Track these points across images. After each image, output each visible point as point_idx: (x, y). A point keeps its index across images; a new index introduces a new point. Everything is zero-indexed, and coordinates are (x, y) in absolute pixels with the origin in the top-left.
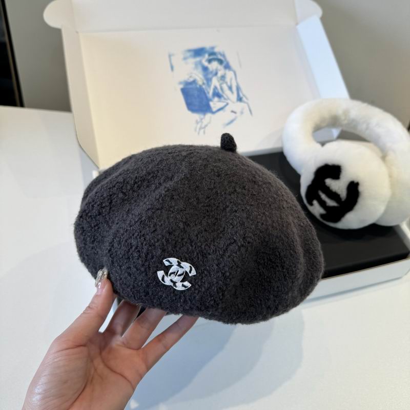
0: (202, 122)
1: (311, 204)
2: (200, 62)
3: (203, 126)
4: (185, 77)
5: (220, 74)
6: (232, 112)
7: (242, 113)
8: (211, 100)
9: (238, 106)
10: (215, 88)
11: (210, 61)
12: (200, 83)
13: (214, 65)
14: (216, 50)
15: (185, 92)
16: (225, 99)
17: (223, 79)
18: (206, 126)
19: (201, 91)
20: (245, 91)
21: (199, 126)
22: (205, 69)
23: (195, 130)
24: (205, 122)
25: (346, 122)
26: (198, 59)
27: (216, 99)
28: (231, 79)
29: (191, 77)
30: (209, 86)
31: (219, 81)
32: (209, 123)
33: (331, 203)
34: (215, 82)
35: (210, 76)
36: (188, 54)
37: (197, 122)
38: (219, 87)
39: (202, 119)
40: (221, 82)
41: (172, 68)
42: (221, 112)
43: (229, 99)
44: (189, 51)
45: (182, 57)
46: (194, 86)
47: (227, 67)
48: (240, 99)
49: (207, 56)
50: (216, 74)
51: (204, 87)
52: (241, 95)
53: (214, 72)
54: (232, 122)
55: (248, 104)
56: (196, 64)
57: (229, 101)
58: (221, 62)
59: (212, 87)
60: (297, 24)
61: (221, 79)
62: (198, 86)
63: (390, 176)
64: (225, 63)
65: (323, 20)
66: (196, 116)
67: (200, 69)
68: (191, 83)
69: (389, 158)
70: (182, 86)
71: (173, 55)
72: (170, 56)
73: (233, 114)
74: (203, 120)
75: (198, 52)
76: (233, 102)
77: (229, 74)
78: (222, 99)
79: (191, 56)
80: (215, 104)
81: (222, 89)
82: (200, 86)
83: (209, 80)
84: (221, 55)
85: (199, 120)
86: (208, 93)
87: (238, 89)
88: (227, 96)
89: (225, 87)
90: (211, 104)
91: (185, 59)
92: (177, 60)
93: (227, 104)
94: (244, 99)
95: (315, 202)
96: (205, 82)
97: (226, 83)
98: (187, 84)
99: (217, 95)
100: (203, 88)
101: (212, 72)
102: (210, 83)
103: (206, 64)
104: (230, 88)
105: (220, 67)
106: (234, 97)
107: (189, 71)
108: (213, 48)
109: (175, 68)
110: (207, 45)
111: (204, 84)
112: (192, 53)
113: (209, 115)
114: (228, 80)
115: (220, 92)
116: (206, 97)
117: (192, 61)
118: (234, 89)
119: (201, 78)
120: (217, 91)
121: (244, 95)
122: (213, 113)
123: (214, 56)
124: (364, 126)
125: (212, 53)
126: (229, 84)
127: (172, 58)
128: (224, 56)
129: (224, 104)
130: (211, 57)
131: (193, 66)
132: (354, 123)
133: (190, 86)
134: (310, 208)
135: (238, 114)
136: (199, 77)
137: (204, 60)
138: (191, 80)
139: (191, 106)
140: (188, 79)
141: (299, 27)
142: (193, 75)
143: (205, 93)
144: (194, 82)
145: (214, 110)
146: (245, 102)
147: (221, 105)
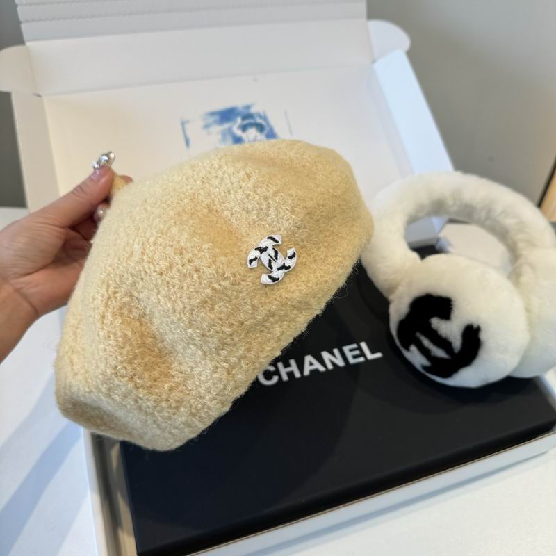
1: (408, 349)
2: (230, 130)
11: (244, 128)
13: (252, 133)
14: (253, 110)
22: (237, 140)
25: (455, 209)
26: (226, 126)
33: (439, 353)
36: (211, 119)
41: (187, 142)
44: (213, 114)
45: (201, 123)
47: (271, 135)
49: (239, 120)
56: (224, 134)
58: (260, 128)
60: (374, 61)
63: (528, 310)
64: (267, 129)
65: (412, 55)
67: (230, 140)
69: (524, 279)
71: (188, 122)
72: (183, 124)
75: (226, 115)
79: (215, 122)
84: (261, 117)
91: (207, 126)
92: (194, 130)
95: (413, 348)
103: (239, 133)
105: (260, 137)
107: (213, 144)
108: (248, 107)
109: (192, 142)
110: (239, 103)
112: (216, 118)
117: (217, 129)
123: (251, 120)
124: (483, 215)
125: (250, 116)
127: (187, 126)
128: (265, 118)
130: (246, 122)
131: (220, 137)
134: (407, 354)
137: (235, 127)
141: (376, 65)
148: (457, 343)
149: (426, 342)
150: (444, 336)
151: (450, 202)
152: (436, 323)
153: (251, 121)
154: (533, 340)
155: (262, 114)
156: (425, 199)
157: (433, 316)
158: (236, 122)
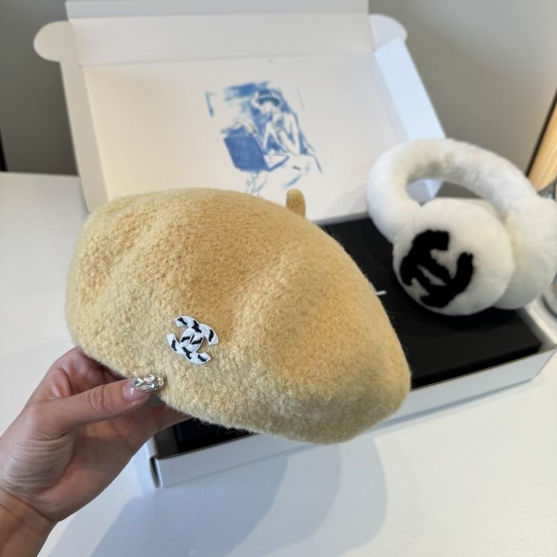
0: (255, 183)
1: (409, 283)
2: (249, 103)
3: (257, 187)
4: (228, 123)
5: (276, 118)
6: (295, 168)
7: (307, 169)
8: (265, 153)
9: (302, 161)
10: (271, 137)
11: (261, 101)
12: (250, 130)
13: (268, 107)
14: (269, 87)
15: (230, 143)
16: (284, 151)
17: (280, 124)
18: (261, 187)
19: (251, 141)
20: (310, 140)
21: (250, 188)
22: (256, 112)
24: (259, 182)
26: (245, 99)
27: (272, 152)
28: (291, 126)
29: (237, 123)
30: (261, 133)
31: (274, 128)
32: (265, 183)
33: (437, 281)
34: (270, 129)
35: (263, 121)
36: (232, 93)
37: (248, 183)
38: (275, 136)
39: (254, 179)
40: (278, 129)
41: (211, 111)
42: (280, 169)
43: (289, 151)
44: (234, 88)
45: (224, 96)
46: (241, 135)
47: (285, 109)
48: (304, 151)
49: (257, 95)
50: (271, 118)
51: (255, 135)
52: (305, 146)
53: (268, 115)
54: (295, 181)
55: (314, 157)
56: (243, 106)
57: (289, 154)
58: (276, 102)
59: (266, 135)
60: (374, 50)
61: (278, 125)
62: (247, 135)
63: (513, 244)
64: (282, 103)
65: (411, 44)
66: (246, 175)
67: (249, 113)
68: (238, 131)
69: (508, 220)
70: (225, 135)
71: (212, 94)
72: (208, 96)
73: (295, 171)
74: (256, 180)
75: (246, 90)
76: (296, 155)
77: (288, 119)
78: (281, 151)
79: (236, 96)
80: (271, 158)
81: (279, 138)
82: (251, 135)
83: (261, 127)
84: (276, 93)
85: (250, 180)
86: (262, 143)
87: (301, 137)
88: (286, 147)
89: (283, 134)
90: (266, 158)
91: (228, 99)
92: (218, 102)
93: (288, 158)
94: (310, 151)
95: (414, 281)
96: (256, 129)
97: (285, 130)
98: (232, 132)
99: (274, 146)
100: (254, 138)
101: (264, 116)
102: (263, 131)
103: (256, 105)
104: (290, 137)
105: (276, 110)
106: (296, 148)
107: (234, 115)
108: (265, 84)
109: (215, 112)
110: (256, 79)
111: (255, 132)
112: (237, 92)
113: (263, 174)
114: (287, 125)
115: (278, 142)
116: (259, 149)
117: (238, 102)
118: (296, 137)
119: (251, 125)
120: (272, 141)
121: (310, 146)
122: (270, 170)
123: (266, 94)
124: (473, 176)
125: (264, 91)
126: (288, 130)
127: (211, 98)
128: (280, 94)
129: (284, 158)
130: (263, 96)
131: (239, 108)
132: (459, 172)
133: (236, 136)
134: (408, 289)
135: (303, 171)
136: (248, 123)
137: (254, 100)
138: (238, 126)
139: (239, 162)
140: (234, 126)
141: (376, 54)
142: (241, 121)
143: (256, 144)
144: (242, 129)
145: (270, 165)
146: (310, 155)
147: (279, 159)
148: (453, 270)
149: (426, 273)
150: (442, 264)
151: (445, 165)
152: (435, 253)
153: (267, 96)
154: (518, 268)
156: (423, 161)
157: (432, 249)
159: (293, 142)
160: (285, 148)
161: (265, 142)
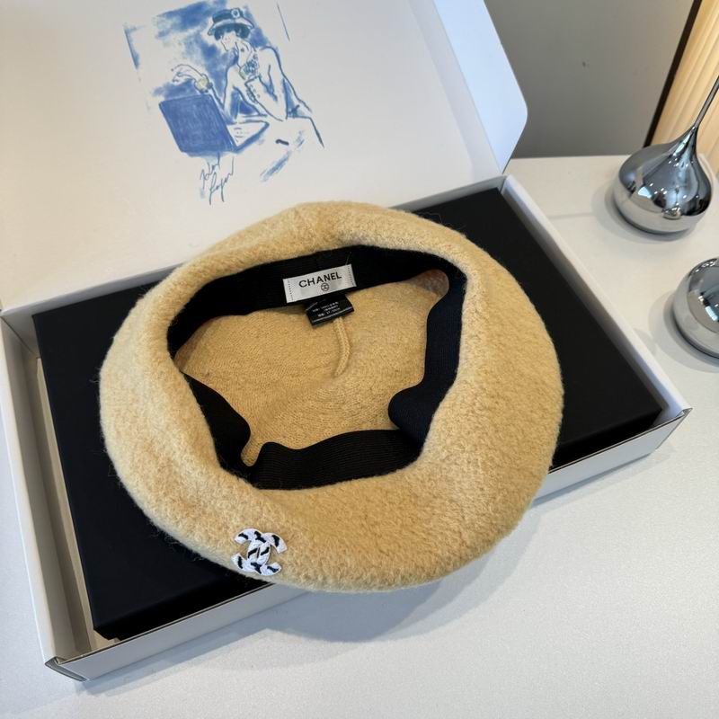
0: (215, 175)
2: (197, 36)
3: (218, 183)
4: (166, 77)
5: (243, 59)
6: (278, 141)
7: (300, 141)
8: (229, 121)
11: (218, 33)
12: (202, 86)
13: (230, 39)
14: (230, 5)
15: (170, 110)
16: (260, 115)
17: (251, 68)
18: (225, 181)
19: (205, 103)
20: (301, 90)
21: (208, 184)
22: (210, 52)
23: (202, 194)
24: (222, 173)
26: (192, 31)
27: (241, 117)
28: (269, 68)
29: (179, 74)
30: (222, 89)
31: (243, 78)
32: (231, 174)
34: (235, 79)
35: (222, 67)
36: (169, 23)
38: (243, 90)
39: (213, 167)
40: (247, 77)
41: (136, 60)
42: (254, 145)
43: (268, 113)
44: (170, 14)
45: (156, 31)
46: (188, 93)
47: (259, 41)
48: (293, 112)
49: (210, 21)
50: (236, 59)
51: (211, 92)
52: (296, 103)
53: (231, 57)
54: (280, 164)
55: (310, 119)
56: (189, 45)
57: (268, 119)
58: (242, 31)
59: (229, 90)
61: (247, 72)
64: (252, 31)
66: (200, 163)
67: (198, 54)
68: (181, 89)
70: (161, 99)
71: (135, 29)
72: (127, 33)
73: (280, 146)
74: (217, 170)
75: (190, 17)
76: (279, 120)
77: (265, 58)
78: (255, 115)
79: (174, 27)
80: (240, 129)
81: (251, 94)
82: (201, 91)
83: (220, 77)
84: (241, 14)
85: (207, 170)
86: (222, 106)
87: (287, 88)
88: (263, 107)
89: (257, 86)
90: (230, 128)
91: (162, 34)
92: (145, 41)
93: (267, 125)
94: (302, 108)
96: (211, 81)
97: (260, 77)
98: (172, 90)
99: (242, 107)
100: (211, 96)
101: (225, 57)
102: (224, 82)
103: (211, 40)
104: (269, 89)
105: (243, 44)
106: (279, 108)
109: (140, 61)
111: (210, 86)
112: (176, 20)
113: (228, 157)
114: (262, 70)
115: (247, 98)
116: (219, 116)
117: (179, 37)
118: (278, 89)
121: (300, 101)
122: (238, 150)
125: (225, 15)
126: (266, 79)
127: (133, 35)
128: (248, 17)
130: (219, 24)
131: (183, 48)
133: (180, 96)
135: (291, 147)
136: (197, 72)
137: (205, 31)
138: (182, 80)
139: (187, 142)
140: (174, 80)
142: (185, 70)
143: (214, 107)
144: (188, 83)
145: (239, 142)
146: (304, 117)
147: (253, 129)
153: (229, 21)
155: (244, 11)
158: (205, 24)
159: (275, 98)
160: (261, 110)
161: (228, 102)
